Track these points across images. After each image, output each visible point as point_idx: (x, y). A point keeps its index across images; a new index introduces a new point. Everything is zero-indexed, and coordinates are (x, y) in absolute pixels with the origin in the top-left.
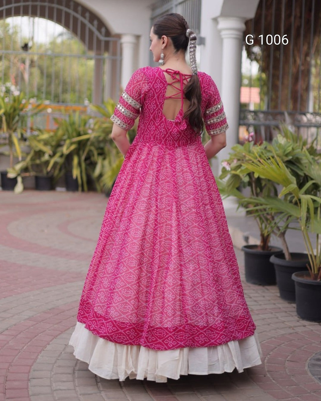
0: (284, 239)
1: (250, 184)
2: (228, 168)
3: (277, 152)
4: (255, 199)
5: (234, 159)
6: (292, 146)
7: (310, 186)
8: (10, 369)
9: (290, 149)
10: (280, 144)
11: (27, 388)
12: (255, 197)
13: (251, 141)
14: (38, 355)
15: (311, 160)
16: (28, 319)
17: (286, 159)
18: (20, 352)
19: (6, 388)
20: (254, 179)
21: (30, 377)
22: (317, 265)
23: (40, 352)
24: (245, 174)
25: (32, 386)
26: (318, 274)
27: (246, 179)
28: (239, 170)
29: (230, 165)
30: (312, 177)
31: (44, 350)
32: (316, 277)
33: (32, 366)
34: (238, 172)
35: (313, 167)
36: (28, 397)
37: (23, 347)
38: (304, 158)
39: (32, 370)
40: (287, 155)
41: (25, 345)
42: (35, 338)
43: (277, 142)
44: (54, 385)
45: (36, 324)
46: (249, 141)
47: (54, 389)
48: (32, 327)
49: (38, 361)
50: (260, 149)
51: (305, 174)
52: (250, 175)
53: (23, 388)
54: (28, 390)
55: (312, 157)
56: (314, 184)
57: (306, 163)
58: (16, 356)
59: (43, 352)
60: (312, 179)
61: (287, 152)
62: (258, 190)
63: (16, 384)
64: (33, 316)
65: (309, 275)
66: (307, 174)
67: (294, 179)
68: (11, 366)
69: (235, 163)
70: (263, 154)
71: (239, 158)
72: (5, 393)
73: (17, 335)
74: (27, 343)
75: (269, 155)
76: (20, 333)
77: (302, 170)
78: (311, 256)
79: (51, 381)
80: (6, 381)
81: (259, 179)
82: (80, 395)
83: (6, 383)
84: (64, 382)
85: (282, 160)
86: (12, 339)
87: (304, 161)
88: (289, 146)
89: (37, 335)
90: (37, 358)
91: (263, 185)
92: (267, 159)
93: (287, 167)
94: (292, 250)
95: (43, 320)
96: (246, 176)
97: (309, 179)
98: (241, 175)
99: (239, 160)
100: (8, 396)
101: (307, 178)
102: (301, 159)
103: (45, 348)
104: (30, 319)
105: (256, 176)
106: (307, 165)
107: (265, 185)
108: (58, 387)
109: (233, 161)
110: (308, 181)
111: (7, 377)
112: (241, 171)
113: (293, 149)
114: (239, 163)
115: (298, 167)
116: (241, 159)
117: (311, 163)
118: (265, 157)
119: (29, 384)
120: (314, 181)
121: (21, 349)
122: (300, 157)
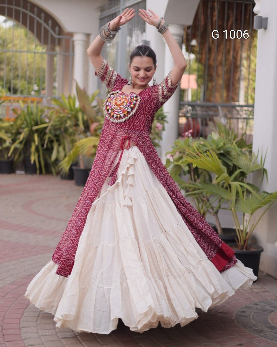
0: (217, 217)
1: (189, 172)
2: (172, 160)
3: (211, 147)
4: (193, 184)
5: (177, 152)
6: (223, 142)
7: (238, 174)
8: (4, 321)
9: (222, 144)
10: (214, 140)
11: (20, 334)
12: (193, 183)
13: (190, 137)
14: (24, 311)
15: (239, 152)
16: (11, 283)
17: (219, 152)
18: (9, 309)
19: (4, 334)
20: (192, 168)
21: (20, 327)
22: (243, 238)
23: (26, 308)
24: (185, 165)
25: (23, 333)
26: (244, 245)
27: (186, 169)
28: (181, 161)
29: (173, 156)
30: (240, 167)
31: (28, 307)
32: (242, 248)
33: (21, 318)
34: (179, 163)
35: (240, 158)
36: (22, 341)
37: (12, 305)
38: (233, 151)
39: (21, 322)
40: (219, 149)
41: (13, 304)
42: (20, 298)
43: (211, 138)
44: (40, 332)
45: (18, 287)
46: (188, 137)
47: (41, 334)
48: (15, 290)
49: (25, 315)
50: (198, 144)
51: (234, 164)
52: (189, 165)
53: (17, 334)
54: (21, 336)
55: (240, 149)
56: (241, 172)
57: (234, 155)
58: (7, 311)
59: (28, 308)
60: (239, 168)
61: (219, 146)
62: (196, 177)
63: (11, 331)
64: (15, 281)
65: (237, 246)
66: (235, 164)
67: (224, 169)
68: (5, 319)
69: (177, 155)
70: (200, 148)
71: (180, 151)
72: (4, 338)
73: (5, 296)
74: (14, 302)
75: (205, 149)
76: (7, 294)
77: (231, 161)
78: (238, 230)
79: (37, 329)
80: (3, 329)
81: (197, 168)
82: (61, 339)
83: (3, 331)
84: (48, 329)
85: (216, 153)
86: (2, 298)
87: (234, 153)
88: (221, 142)
89: (21, 296)
90: (23, 313)
91: (200, 173)
92: (203, 152)
93: (219, 158)
94: (223, 226)
95: (23, 285)
96: (186, 166)
97: (237, 168)
98: (182, 165)
99: (180, 152)
100: (6, 340)
101: (235, 167)
102: (231, 152)
103: (29, 305)
104: (13, 283)
105: (194, 166)
106: (236, 157)
107: (202, 173)
108: (44, 334)
109: (175, 154)
110: (236, 170)
111: (3, 327)
112: (182, 162)
113: (224, 144)
114: (181, 155)
115: (228, 158)
116: (182, 151)
117: (239, 155)
118: (202, 150)
119: (21, 331)
120: (241, 170)
121: (10, 306)
122: (230, 150)
